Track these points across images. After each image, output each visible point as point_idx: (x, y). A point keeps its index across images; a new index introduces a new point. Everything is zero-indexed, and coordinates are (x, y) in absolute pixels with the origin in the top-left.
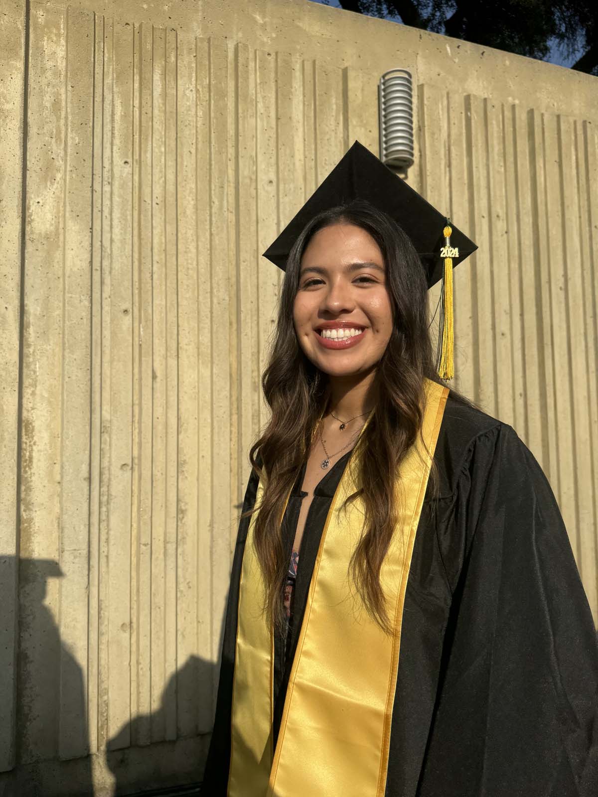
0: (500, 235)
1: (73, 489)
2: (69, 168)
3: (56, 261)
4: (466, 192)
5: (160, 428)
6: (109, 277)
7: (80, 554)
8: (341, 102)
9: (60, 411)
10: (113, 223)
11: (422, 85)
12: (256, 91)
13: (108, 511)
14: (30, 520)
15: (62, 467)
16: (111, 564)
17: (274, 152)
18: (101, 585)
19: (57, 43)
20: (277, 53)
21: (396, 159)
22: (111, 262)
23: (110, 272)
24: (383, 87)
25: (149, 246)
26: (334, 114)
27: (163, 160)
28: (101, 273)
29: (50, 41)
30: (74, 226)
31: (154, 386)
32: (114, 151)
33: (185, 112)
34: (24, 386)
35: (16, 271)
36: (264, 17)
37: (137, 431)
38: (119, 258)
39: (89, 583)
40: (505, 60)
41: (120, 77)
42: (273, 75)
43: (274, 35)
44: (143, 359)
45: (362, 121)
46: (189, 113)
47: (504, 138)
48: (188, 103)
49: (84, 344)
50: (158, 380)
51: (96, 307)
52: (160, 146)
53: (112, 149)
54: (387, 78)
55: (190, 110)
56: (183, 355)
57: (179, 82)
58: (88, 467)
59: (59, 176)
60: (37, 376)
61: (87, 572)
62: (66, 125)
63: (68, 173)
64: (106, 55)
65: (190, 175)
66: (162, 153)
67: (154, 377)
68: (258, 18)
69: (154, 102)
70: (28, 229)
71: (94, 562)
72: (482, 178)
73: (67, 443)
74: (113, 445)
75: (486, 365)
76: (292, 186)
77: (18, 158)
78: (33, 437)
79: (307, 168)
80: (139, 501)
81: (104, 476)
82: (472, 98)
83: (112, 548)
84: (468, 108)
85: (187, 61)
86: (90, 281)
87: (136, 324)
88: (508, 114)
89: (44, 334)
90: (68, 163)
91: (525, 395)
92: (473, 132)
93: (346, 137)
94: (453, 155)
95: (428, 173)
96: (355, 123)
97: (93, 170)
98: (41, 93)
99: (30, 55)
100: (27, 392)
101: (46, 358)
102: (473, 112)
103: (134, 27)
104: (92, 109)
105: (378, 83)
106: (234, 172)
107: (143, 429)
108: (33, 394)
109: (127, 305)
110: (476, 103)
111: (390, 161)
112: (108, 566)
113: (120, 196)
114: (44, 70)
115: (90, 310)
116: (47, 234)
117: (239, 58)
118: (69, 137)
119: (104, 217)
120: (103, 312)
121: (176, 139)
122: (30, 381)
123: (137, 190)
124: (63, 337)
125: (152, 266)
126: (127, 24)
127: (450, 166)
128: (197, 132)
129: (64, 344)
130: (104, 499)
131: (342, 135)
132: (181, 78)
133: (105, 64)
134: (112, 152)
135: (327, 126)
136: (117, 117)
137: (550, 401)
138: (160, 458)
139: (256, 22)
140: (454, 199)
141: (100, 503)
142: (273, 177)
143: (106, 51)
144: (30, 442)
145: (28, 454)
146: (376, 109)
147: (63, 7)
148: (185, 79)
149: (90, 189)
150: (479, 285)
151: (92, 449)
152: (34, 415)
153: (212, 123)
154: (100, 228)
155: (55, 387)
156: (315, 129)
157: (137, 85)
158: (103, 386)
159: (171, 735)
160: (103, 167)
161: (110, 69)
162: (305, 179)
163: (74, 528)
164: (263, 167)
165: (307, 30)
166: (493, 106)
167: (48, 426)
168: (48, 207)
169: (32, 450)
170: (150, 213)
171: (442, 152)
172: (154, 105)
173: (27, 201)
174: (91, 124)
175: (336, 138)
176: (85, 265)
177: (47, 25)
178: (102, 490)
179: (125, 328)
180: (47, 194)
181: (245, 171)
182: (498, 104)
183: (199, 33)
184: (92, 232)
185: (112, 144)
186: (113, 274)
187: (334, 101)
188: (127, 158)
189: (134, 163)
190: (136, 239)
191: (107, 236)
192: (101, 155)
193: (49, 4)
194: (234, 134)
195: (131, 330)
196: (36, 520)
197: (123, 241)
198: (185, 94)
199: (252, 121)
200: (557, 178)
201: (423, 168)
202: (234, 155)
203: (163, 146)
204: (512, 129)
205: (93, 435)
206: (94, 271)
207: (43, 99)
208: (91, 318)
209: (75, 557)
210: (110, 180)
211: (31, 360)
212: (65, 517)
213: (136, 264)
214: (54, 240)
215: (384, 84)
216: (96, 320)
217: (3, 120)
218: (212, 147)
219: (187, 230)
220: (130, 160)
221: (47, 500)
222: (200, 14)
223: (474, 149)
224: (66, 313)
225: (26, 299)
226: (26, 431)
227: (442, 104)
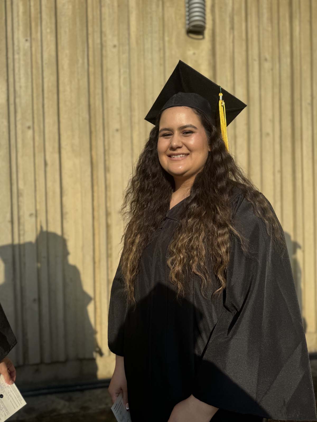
0: (267, 71)
1: (3, 227)
5: (50, 194)
6: (20, 108)
7: (8, 261)
10: (21, 76)
13: (24, 239)
17: (117, 28)
21: (194, 26)
22: (21, 100)
23: (20, 105)
25: (41, 88)
28: (15, 106)
31: (46, 170)
33: (62, 7)
38: (25, 97)
39: (14, 278)
45: (174, 5)
49: (5, 147)
50: (48, 166)
51: (12, 126)
52: (46, 29)
56: (63, 152)
58: (11, 215)
65: (66, 45)
66: (47, 33)
67: (46, 164)
71: (17, 266)
72: (254, 34)
74: (25, 203)
75: (255, 153)
81: (21, 221)
83: (26, 259)
86: (7, 110)
91: (281, 171)
94: (235, 21)
95: (217, 34)
96: (168, 5)
97: (7, 45)
104: (4, 9)
109: (30, 124)
111: (191, 27)
112: (25, 268)
113: (24, 61)
115: (8, 127)
119: (15, 74)
120: (17, 128)
121: (56, 24)
125: (44, 101)
127: (232, 28)
130: (22, 232)
131: (161, 14)
134: (19, 34)
135: (150, 9)
136: (20, 13)
137: (299, 175)
138: (51, 210)
140: (235, 50)
141: (19, 235)
142: (116, 42)
149: (6, 57)
151: (13, 205)
154: (13, 80)
158: (18, 170)
159: (62, 358)
160: (13, 44)
162: (137, 43)
164: (110, 37)
171: (228, 20)
174: (4, 18)
175: (157, 16)
176: (4, 101)
178: (20, 228)
179: (28, 137)
184: (8, 82)
185: (18, 30)
186: (22, 106)
188: (27, 37)
189: (32, 39)
192: (12, 37)
195: (32, 138)
197: (26, 87)
199: (103, 9)
200: (308, 32)
205: (13, 197)
206: (10, 105)
208: (9, 132)
210: (18, 51)
216: (13, 133)
219: (64, 78)
220: (29, 39)
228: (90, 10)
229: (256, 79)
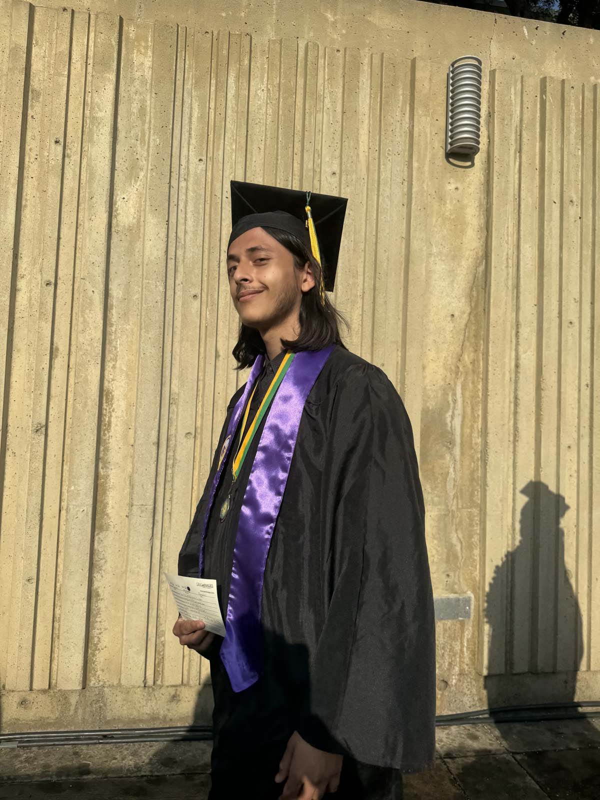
0: (573, 220)
1: (144, 452)
2: (150, 167)
3: (137, 250)
4: (537, 177)
5: (220, 402)
6: (182, 266)
7: (146, 509)
8: (408, 93)
9: (136, 383)
10: (188, 216)
11: (494, 71)
12: (324, 87)
13: (173, 473)
14: (107, 477)
15: (135, 432)
16: (173, 520)
17: (339, 145)
18: (163, 538)
19: (145, 55)
20: (345, 49)
21: (461, 147)
22: (185, 251)
23: (183, 261)
24: (451, 75)
25: (218, 236)
26: (400, 105)
27: (234, 157)
28: (176, 261)
29: (139, 53)
30: (152, 219)
31: (217, 364)
32: (190, 150)
33: (256, 111)
34: (106, 360)
35: (102, 260)
36: (335, 15)
37: (200, 403)
38: (191, 248)
39: (153, 536)
40: (589, 38)
41: (197, 83)
42: (341, 71)
43: (344, 32)
44: (208, 339)
45: (428, 112)
46: (261, 111)
47: (583, 119)
48: (259, 103)
49: (157, 325)
50: (221, 358)
51: (170, 293)
52: (232, 144)
53: (189, 148)
54: (455, 66)
55: (260, 109)
57: (252, 83)
58: (157, 433)
59: (142, 174)
60: (118, 352)
61: (152, 526)
62: (150, 128)
63: (149, 171)
64: (187, 62)
65: (258, 170)
66: (233, 150)
67: (217, 356)
68: (330, 16)
69: (228, 103)
70: (114, 222)
71: (159, 517)
72: (555, 162)
73: (140, 411)
74: (180, 415)
75: (550, 354)
76: (354, 177)
77: (107, 159)
78: (112, 405)
79: (370, 159)
80: (200, 466)
81: (171, 443)
82: (548, 80)
83: (174, 506)
84: (543, 91)
85: (260, 63)
86: (164, 268)
87: (204, 307)
88: (588, 94)
89: (125, 315)
90: (150, 164)
91: (591, 386)
92: (547, 115)
93: (411, 127)
94: (525, 140)
95: (495, 160)
96: (420, 112)
97: (171, 168)
98: (130, 100)
99: (122, 67)
100: (109, 365)
101: (126, 336)
102: (548, 94)
103: (213, 35)
104: (172, 113)
105: (447, 72)
106: (299, 165)
107: (205, 402)
108: (114, 367)
109: (197, 291)
110: (552, 85)
111: (454, 149)
112: (170, 522)
113: (195, 192)
114: (133, 80)
115: (164, 295)
116: (130, 226)
117: (309, 57)
118: (151, 140)
119: (179, 211)
120: (176, 296)
121: (247, 136)
122: (112, 356)
123: (209, 185)
124: (141, 318)
125: (220, 256)
126: (207, 32)
127: (520, 152)
128: (266, 129)
129: (141, 324)
130: (170, 462)
131: (407, 125)
132: (254, 79)
133: (186, 71)
134: (189, 151)
135: (392, 117)
136: (194, 119)
139: (327, 20)
140: (522, 185)
141: (166, 465)
142: (336, 168)
143: (186, 60)
144: (110, 409)
145: (107, 419)
146: (444, 98)
147: (151, 22)
148: (258, 79)
149: (168, 185)
150: (545, 272)
151: (162, 418)
152: (114, 386)
153: (280, 120)
154: (176, 221)
155: (132, 362)
156: (380, 121)
157: (213, 88)
158: (173, 362)
160: (180, 165)
161: (190, 75)
162: (368, 169)
163: (143, 486)
164: (327, 159)
165: (377, 24)
166: (572, 87)
167: (125, 395)
168: (131, 202)
169: (111, 416)
170: (220, 206)
171: (513, 137)
172: (228, 105)
173: (114, 197)
174: (171, 126)
175: (401, 129)
176: (161, 254)
177: (138, 39)
178: (168, 454)
179: (193, 311)
180: (131, 190)
181: (309, 165)
182: (578, 85)
183: (272, 35)
184: (168, 224)
185: (189, 144)
186: (185, 263)
187: (401, 92)
188: (202, 156)
189: (208, 159)
190: (207, 230)
191: (181, 228)
192: (179, 154)
193: (139, 20)
194: (301, 130)
195: (199, 313)
196: (111, 476)
197: (195, 233)
198: (256, 94)
199: (319, 116)
201: (491, 155)
202: (300, 149)
203: (234, 143)
204: (592, 110)
205: (162, 406)
206: (169, 260)
207: (131, 106)
208: (165, 301)
209: (142, 511)
210: (186, 177)
211: (113, 337)
212: (136, 476)
213: (206, 253)
214: (136, 231)
215: (453, 72)
216: (169, 303)
217: (97, 127)
218: (279, 142)
220: (204, 158)
221: (121, 460)
222: (274, 17)
223: (547, 133)
224: (144, 297)
225: (110, 283)
226: (107, 399)
227: (515, 89)
228: (298, 116)
229: (556, 232)
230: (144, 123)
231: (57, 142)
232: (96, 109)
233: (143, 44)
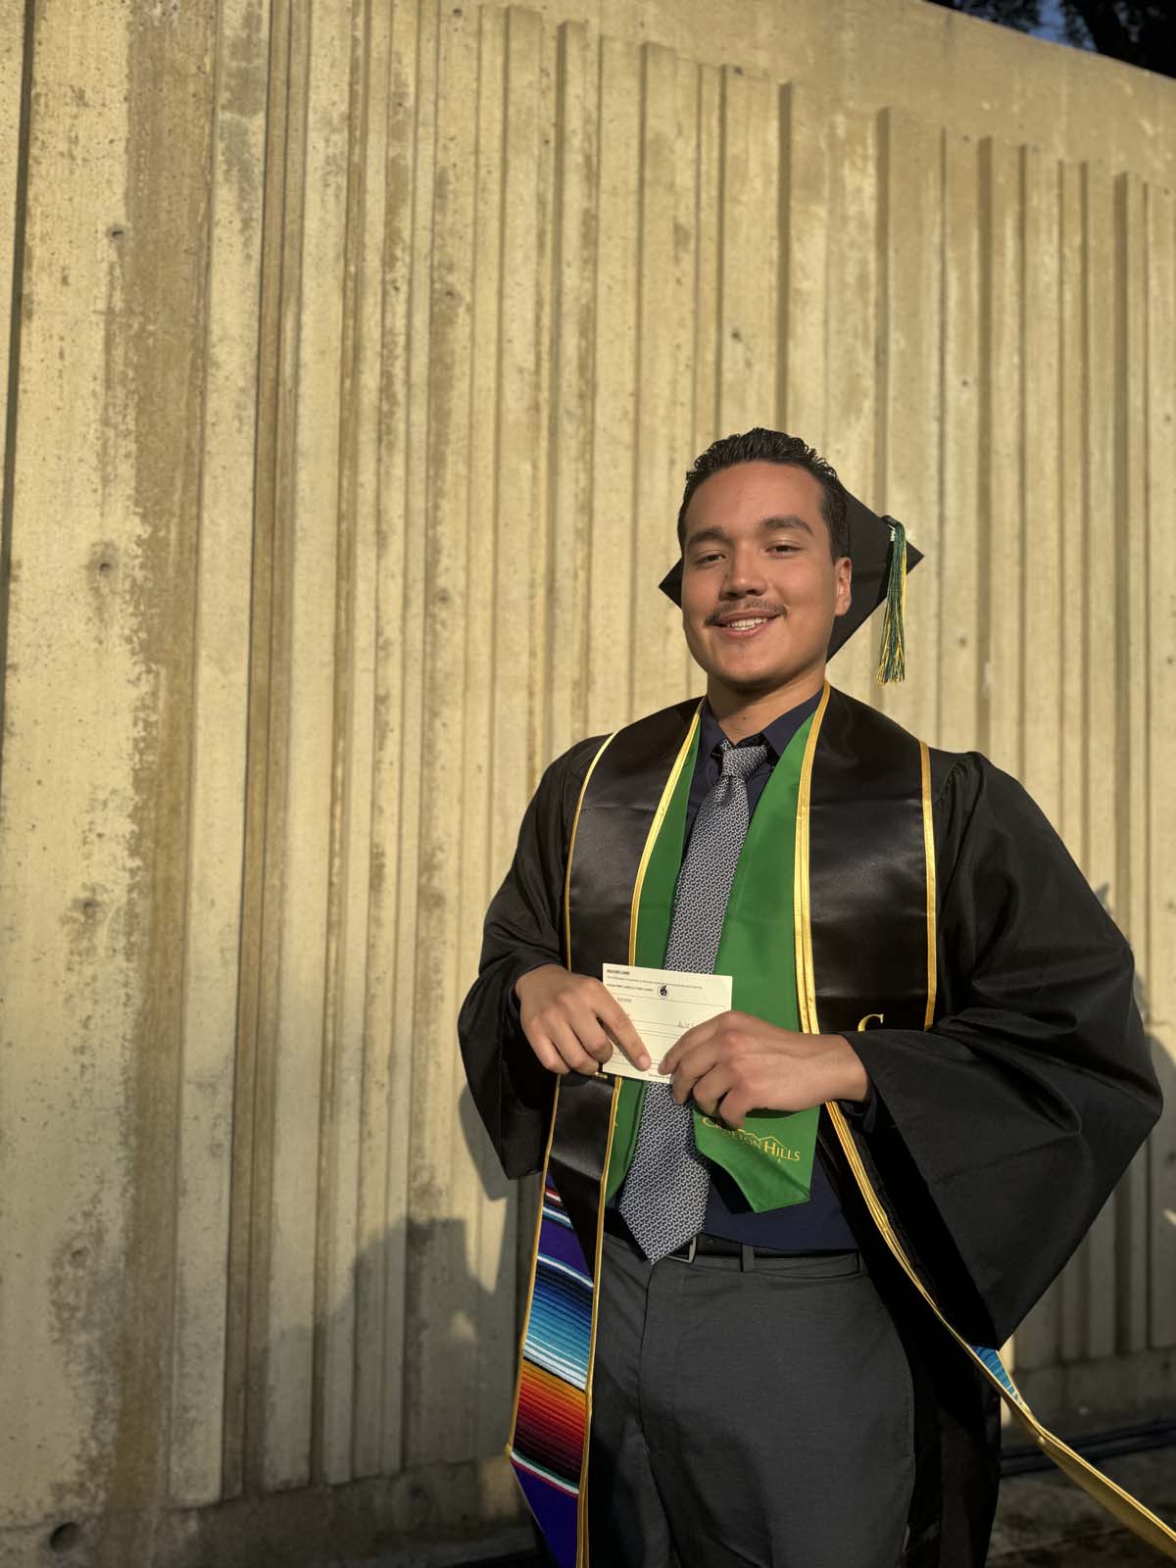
230: (866, 305)
231: (736, 336)
232: (799, 274)
233: (859, 150)
